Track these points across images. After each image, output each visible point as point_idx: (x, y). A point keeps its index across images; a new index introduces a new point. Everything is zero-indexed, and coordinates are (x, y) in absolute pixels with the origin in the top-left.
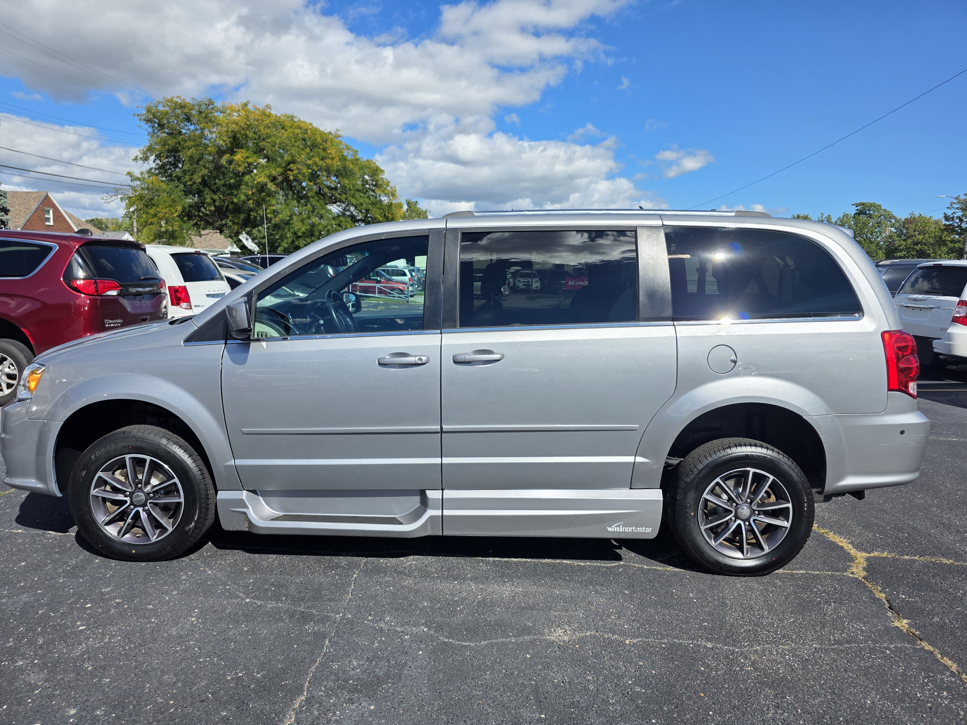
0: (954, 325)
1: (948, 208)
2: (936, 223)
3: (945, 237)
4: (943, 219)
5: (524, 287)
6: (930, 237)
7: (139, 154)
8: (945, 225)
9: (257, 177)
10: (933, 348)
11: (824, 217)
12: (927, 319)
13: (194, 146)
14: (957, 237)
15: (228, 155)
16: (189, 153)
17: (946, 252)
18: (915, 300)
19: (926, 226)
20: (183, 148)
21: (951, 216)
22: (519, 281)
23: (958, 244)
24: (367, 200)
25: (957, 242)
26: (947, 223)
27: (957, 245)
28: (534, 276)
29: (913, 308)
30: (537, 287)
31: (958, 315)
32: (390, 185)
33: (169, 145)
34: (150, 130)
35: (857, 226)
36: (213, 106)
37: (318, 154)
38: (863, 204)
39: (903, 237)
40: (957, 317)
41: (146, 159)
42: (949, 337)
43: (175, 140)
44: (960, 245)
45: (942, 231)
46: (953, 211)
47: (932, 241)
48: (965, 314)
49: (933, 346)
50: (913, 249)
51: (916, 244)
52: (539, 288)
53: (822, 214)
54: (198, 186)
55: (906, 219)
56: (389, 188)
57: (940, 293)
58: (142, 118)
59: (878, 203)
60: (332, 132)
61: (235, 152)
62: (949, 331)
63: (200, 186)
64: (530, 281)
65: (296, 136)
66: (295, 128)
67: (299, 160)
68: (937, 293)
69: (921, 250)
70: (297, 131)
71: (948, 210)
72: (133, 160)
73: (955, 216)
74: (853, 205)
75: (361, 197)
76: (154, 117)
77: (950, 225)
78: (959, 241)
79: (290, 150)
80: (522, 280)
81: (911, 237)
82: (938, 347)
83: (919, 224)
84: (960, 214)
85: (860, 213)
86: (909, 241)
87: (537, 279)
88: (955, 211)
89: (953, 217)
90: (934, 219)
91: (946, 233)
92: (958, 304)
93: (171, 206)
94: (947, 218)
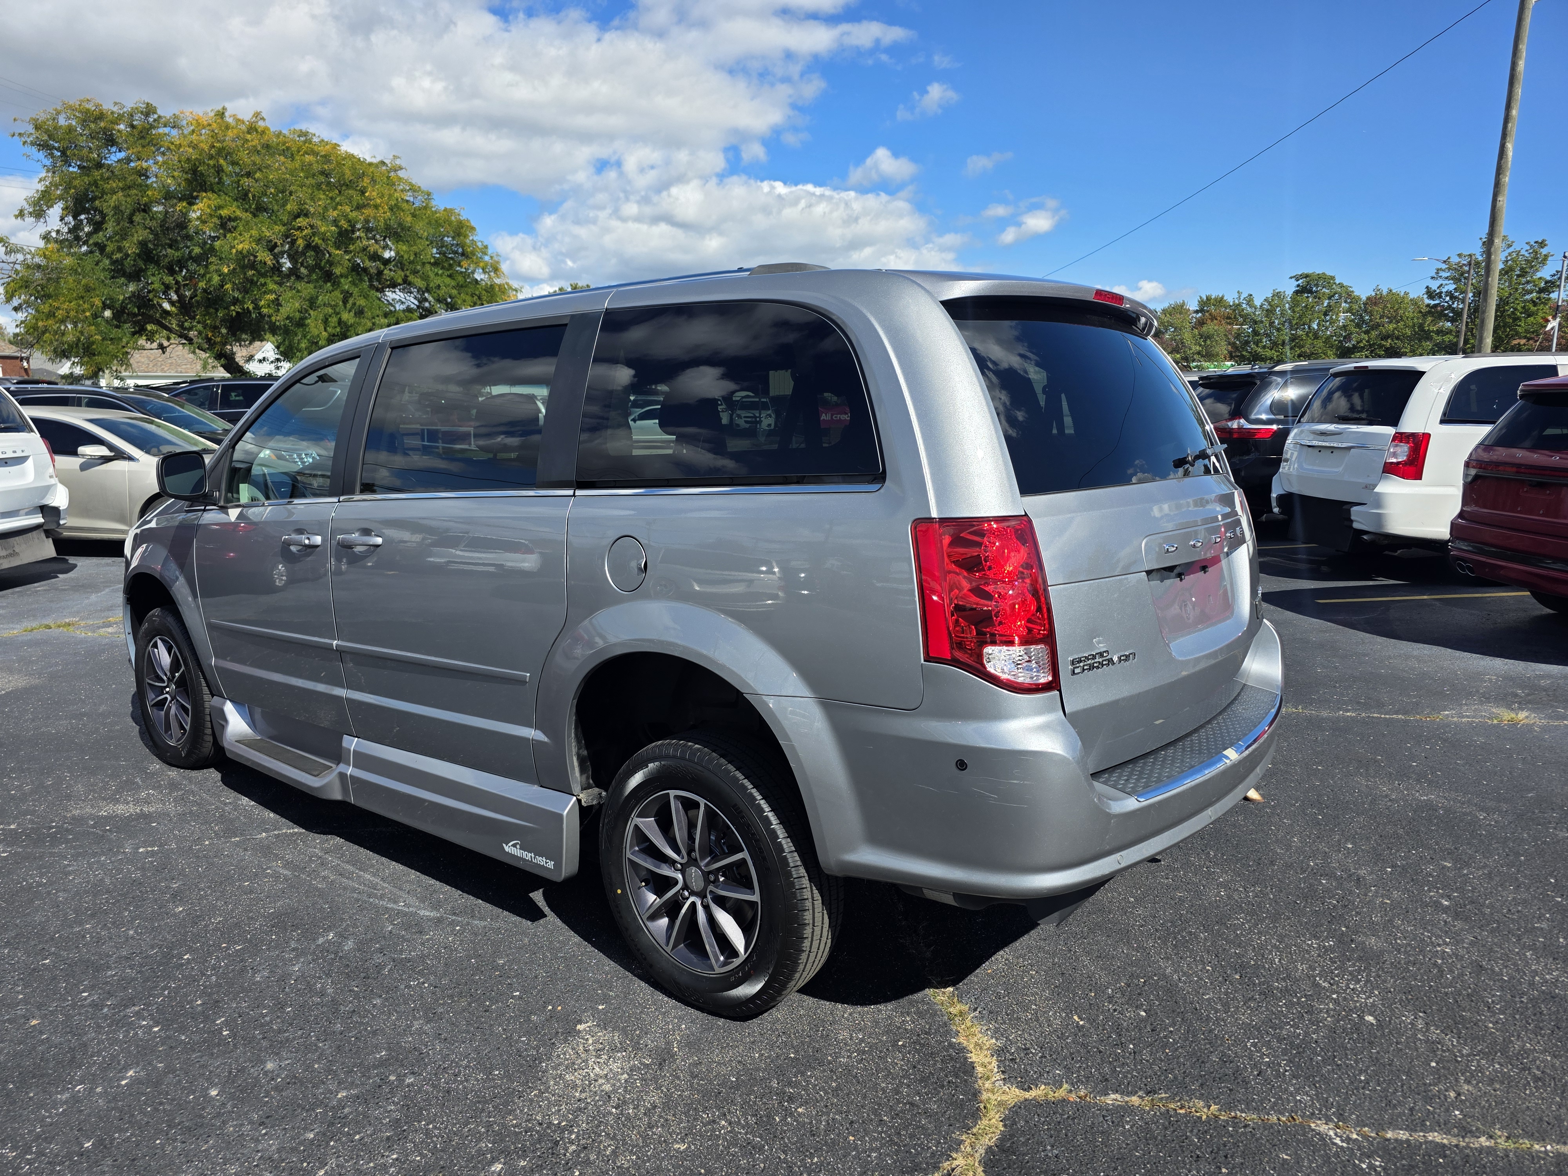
0: (1387, 478)
1: (1432, 278)
2: (1414, 302)
3: (1429, 325)
4: (1425, 296)
5: (747, 426)
6: (1406, 326)
7: (27, 207)
8: (1428, 305)
9: (236, 242)
10: (1352, 521)
11: (1242, 298)
12: (1341, 469)
13: (123, 189)
14: (1449, 324)
15: (184, 204)
16: (113, 200)
17: (1431, 350)
18: (1323, 434)
19: (1400, 308)
20: (104, 193)
21: (1438, 291)
22: (739, 416)
23: (1448, 336)
24: (448, 281)
25: (1447, 333)
26: (1432, 303)
27: (1447, 338)
28: (765, 406)
29: (1320, 448)
30: (769, 425)
31: (1394, 460)
32: (490, 252)
33: (75, 187)
34: (48, 162)
35: (1294, 312)
36: (156, 116)
37: (350, 199)
38: (1307, 276)
39: (1364, 329)
40: (1392, 463)
41: (39, 214)
42: (1378, 500)
43: (86, 179)
44: (1451, 337)
45: (1425, 315)
46: (1440, 282)
47: (1408, 332)
48: (1405, 458)
49: (1353, 518)
50: (1381, 346)
51: (1385, 337)
52: (772, 427)
53: (1238, 292)
54: (135, 260)
55: (1368, 298)
56: (487, 258)
57: (1363, 419)
58: (29, 141)
59: (1329, 273)
60: (385, 161)
61: (196, 198)
62: (1378, 489)
63: (138, 260)
64: (757, 415)
65: (306, 168)
66: (306, 153)
67: (312, 210)
68: (1357, 421)
69: (1391, 347)
70: (308, 158)
71: (1432, 281)
72: (16, 217)
73: (1444, 290)
74: (1291, 278)
75: (437, 274)
76: (51, 137)
77: (1436, 306)
78: (1449, 332)
79: (296, 192)
80: (743, 413)
81: (1376, 326)
82: (1360, 519)
83: (1389, 306)
84: (1451, 287)
85: (1302, 291)
86: (1374, 333)
87: (769, 412)
88: (1444, 282)
89: (1441, 293)
90: (1411, 296)
91: (1430, 319)
92: (1393, 440)
93: (82, 297)
94: (1431, 294)
